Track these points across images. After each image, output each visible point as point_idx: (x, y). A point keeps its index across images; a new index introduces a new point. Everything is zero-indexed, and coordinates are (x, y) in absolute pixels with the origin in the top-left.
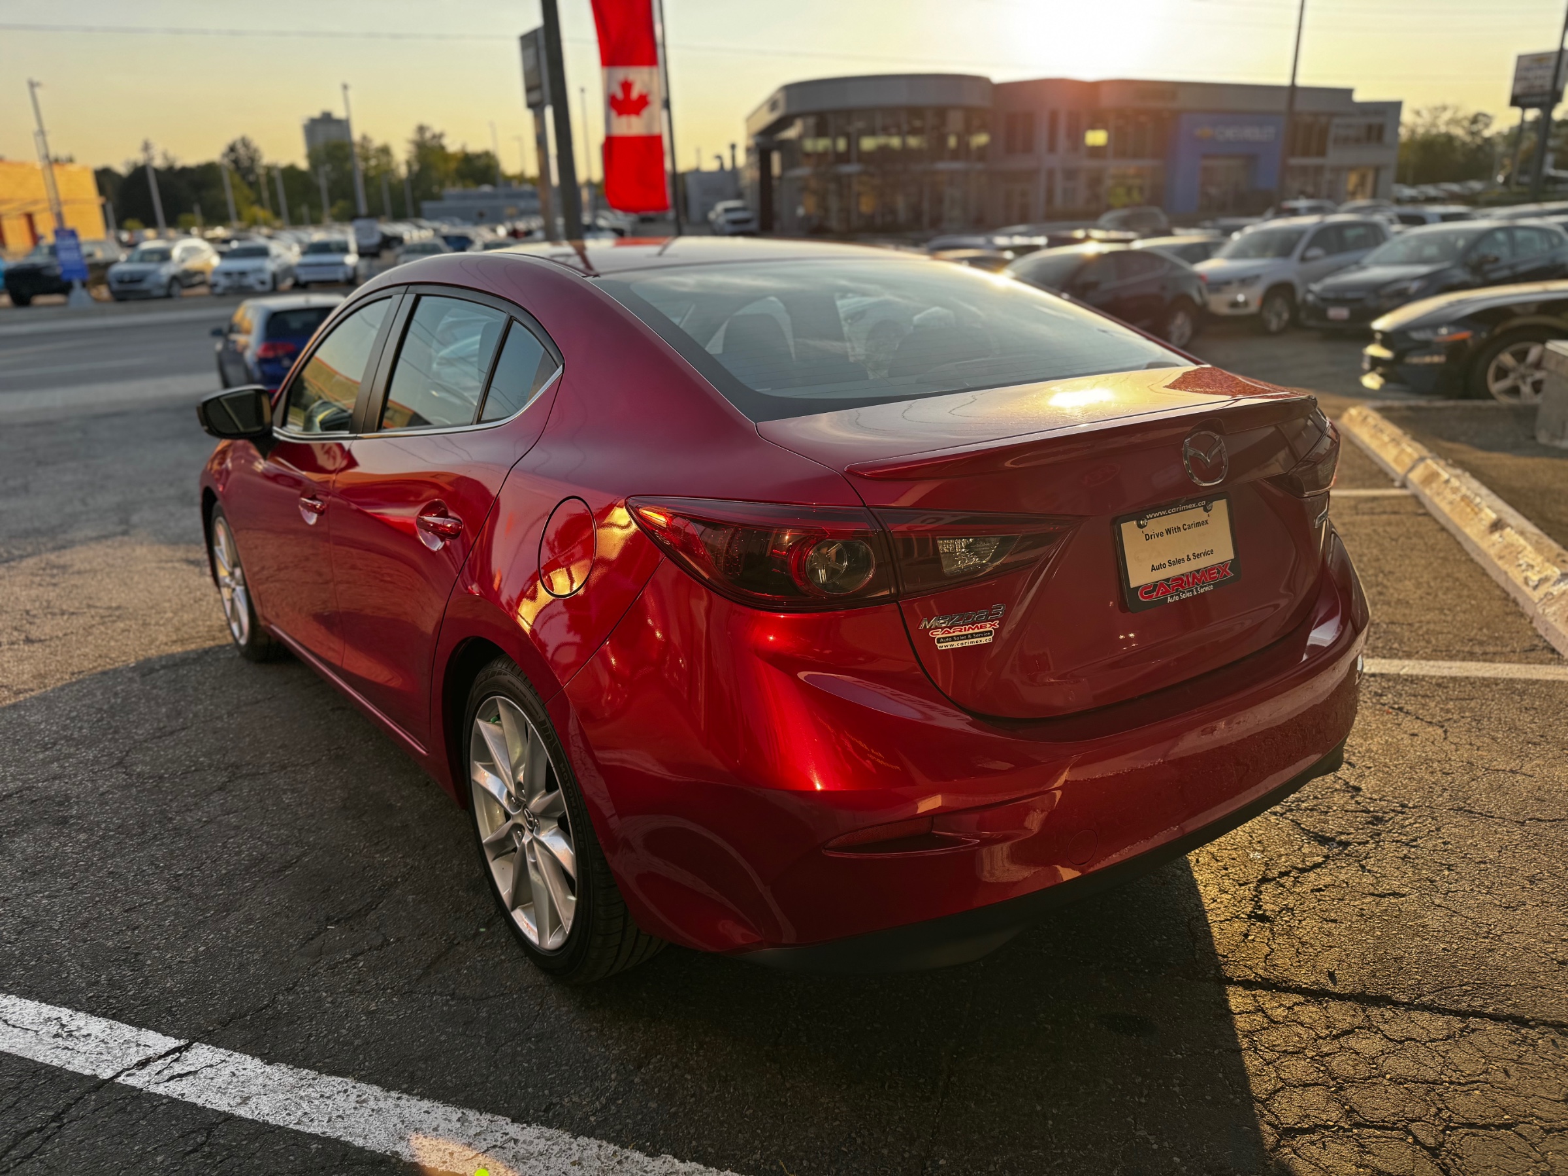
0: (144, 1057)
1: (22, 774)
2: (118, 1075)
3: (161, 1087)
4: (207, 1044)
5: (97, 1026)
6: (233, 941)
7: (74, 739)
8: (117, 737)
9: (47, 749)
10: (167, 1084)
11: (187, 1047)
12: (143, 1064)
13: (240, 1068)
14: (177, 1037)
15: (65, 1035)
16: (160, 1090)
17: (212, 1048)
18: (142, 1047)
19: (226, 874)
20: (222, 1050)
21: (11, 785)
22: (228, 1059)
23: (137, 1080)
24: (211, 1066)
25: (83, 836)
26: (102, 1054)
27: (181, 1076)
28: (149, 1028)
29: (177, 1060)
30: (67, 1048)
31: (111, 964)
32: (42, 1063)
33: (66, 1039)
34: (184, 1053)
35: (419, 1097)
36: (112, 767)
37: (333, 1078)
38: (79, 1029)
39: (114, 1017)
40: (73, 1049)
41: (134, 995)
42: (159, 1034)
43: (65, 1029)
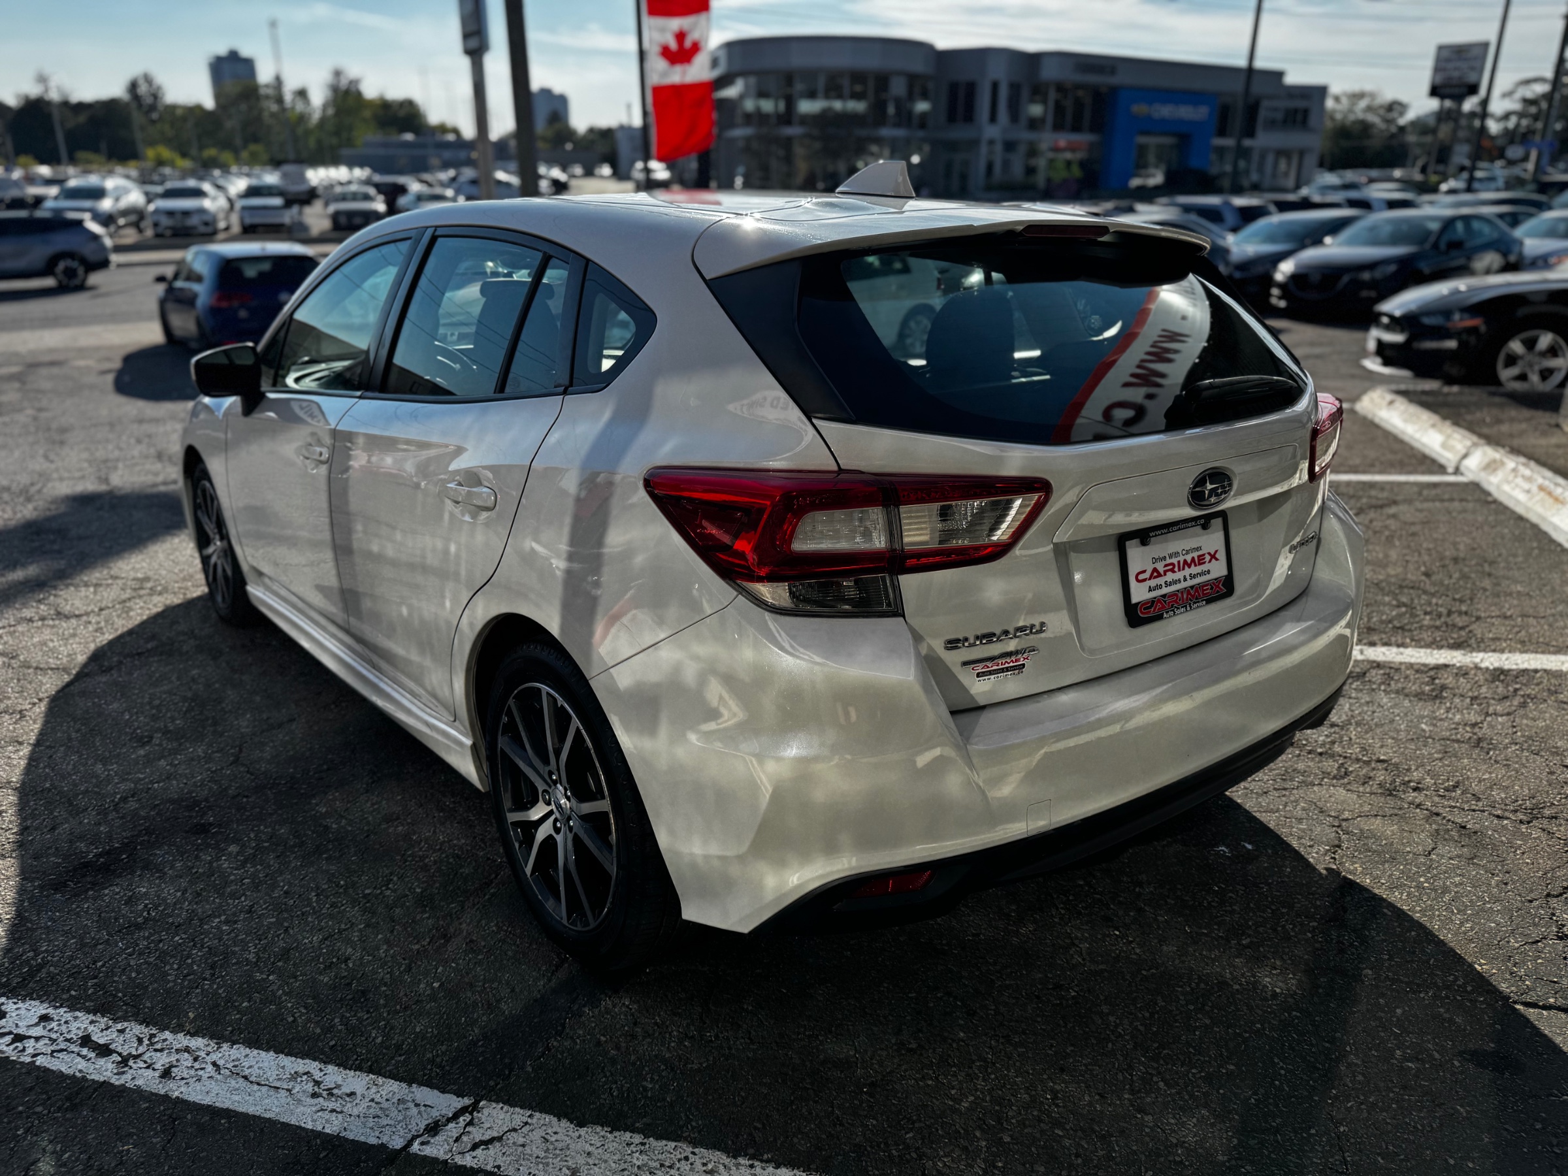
0: (430, 1121)
1: (129, 774)
2: (410, 1143)
3: (468, 1157)
4: (497, 1102)
5: (356, 1081)
6: (467, 974)
7: (170, 731)
8: (220, 729)
9: (144, 745)
10: (474, 1154)
11: (473, 1108)
12: (434, 1129)
13: (549, 1131)
14: (460, 1094)
15: (325, 1093)
16: (468, 1161)
17: (506, 1108)
18: (423, 1108)
19: (422, 892)
20: (517, 1109)
21: (122, 787)
22: (529, 1121)
23: (437, 1149)
24: (515, 1130)
25: (233, 848)
26: (378, 1117)
27: (487, 1143)
28: (421, 1084)
29: (470, 1123)
30: (333, 1111)
31: (339, 1005)
32: (312, 1131)
33: (329, 1100)
34: (475, 1114)
35: (773, 1164)
36: (231, 764)
37: (664, 1142)
38: (338, 1087)
39: (370, 1071)
40: (341, 1112)
41: (383, 1042)
42: (436, 1091)
43: (321, 1086)
